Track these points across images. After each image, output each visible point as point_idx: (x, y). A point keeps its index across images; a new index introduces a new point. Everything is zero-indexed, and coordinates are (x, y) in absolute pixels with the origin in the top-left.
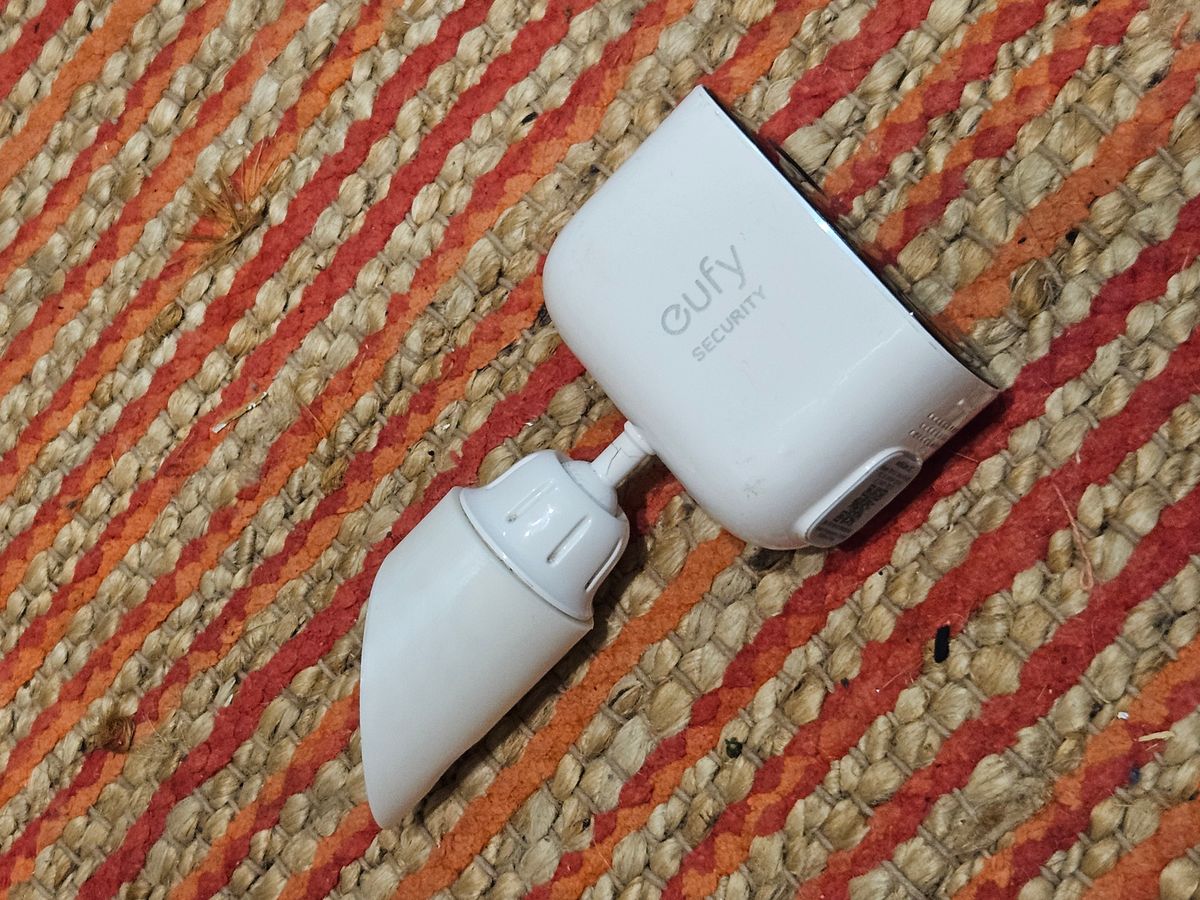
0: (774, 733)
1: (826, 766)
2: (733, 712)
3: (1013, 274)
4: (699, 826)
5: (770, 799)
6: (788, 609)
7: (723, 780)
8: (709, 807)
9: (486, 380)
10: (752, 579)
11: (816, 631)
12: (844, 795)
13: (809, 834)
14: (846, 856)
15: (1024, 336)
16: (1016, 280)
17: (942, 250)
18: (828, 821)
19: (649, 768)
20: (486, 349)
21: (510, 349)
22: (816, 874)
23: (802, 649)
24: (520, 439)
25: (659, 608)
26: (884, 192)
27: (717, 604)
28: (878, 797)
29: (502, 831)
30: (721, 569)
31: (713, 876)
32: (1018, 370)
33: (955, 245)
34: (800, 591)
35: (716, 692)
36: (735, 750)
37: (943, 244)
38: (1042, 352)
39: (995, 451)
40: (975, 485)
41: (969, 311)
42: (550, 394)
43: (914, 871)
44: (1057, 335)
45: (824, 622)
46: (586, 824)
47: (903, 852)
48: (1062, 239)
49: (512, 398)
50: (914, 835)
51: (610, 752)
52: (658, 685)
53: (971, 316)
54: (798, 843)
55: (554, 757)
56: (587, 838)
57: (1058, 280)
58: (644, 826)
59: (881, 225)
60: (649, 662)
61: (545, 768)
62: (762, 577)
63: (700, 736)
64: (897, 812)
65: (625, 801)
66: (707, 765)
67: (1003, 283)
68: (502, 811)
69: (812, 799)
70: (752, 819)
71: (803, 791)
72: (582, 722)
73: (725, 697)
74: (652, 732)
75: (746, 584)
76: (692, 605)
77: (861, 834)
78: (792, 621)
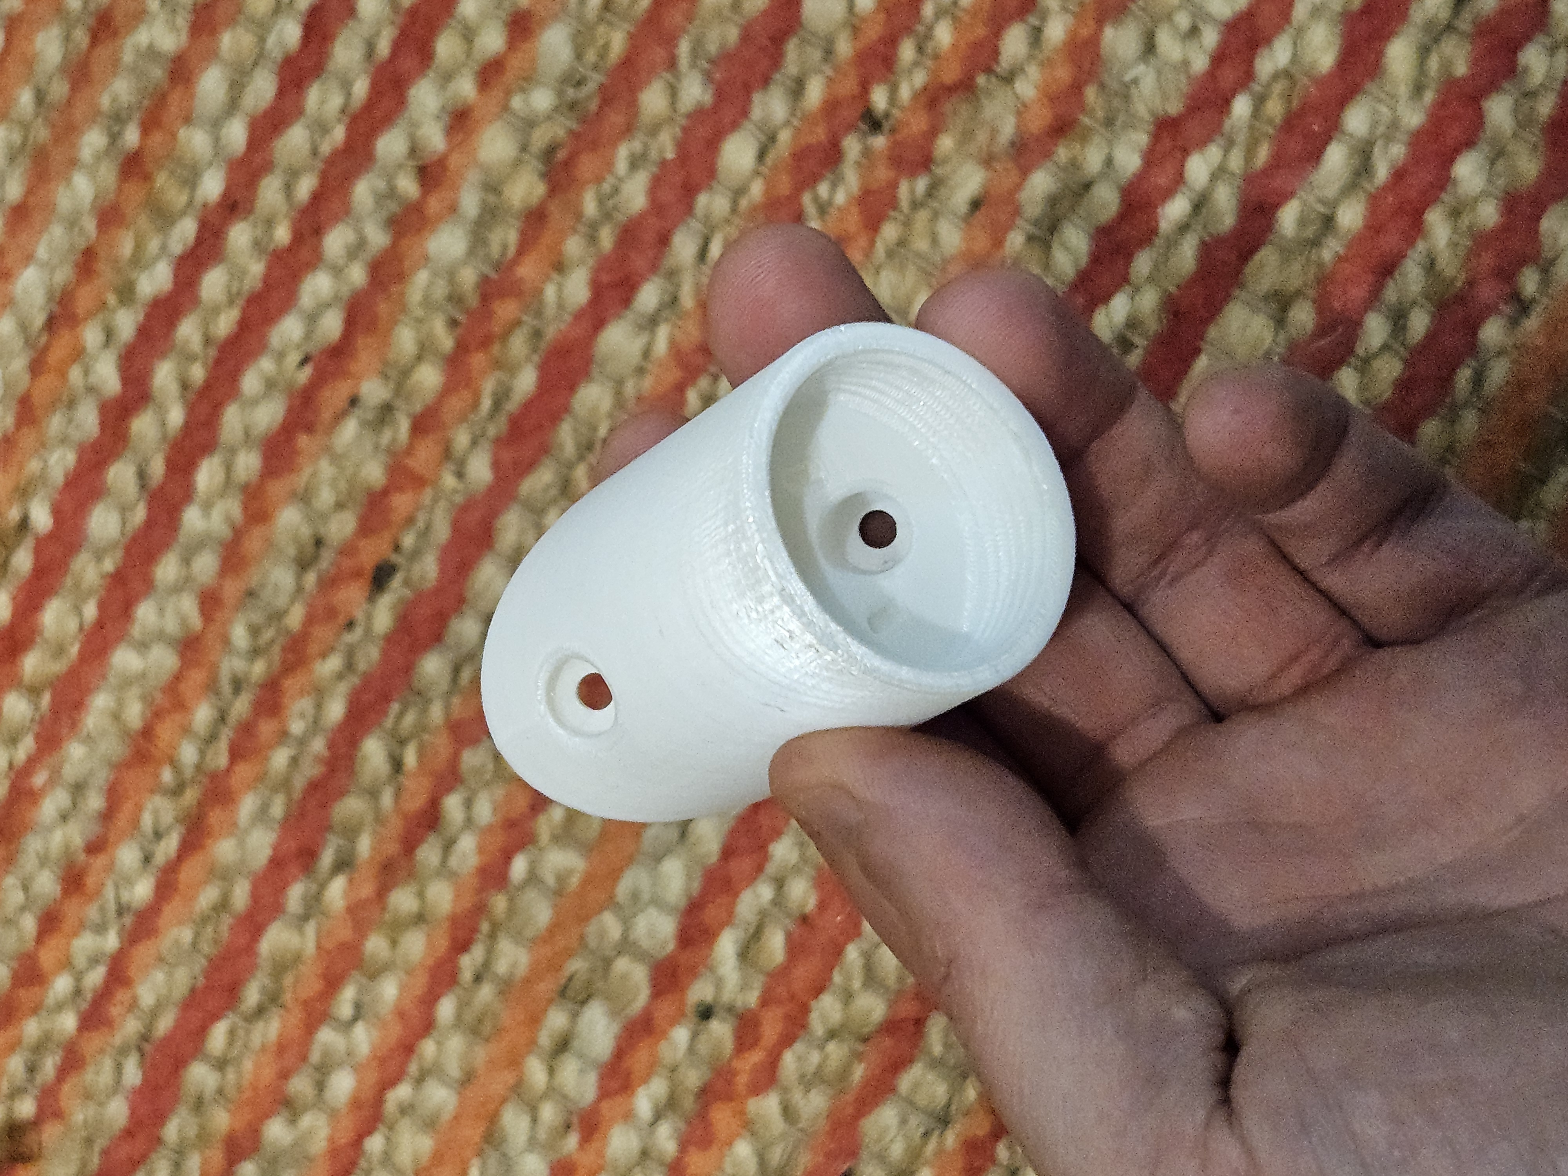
0: (744, 987)
1: (805, 1010)
2: (693, 972)
5: (756, 1057)
6: (726, 853)
7: (703, 1048)
8: (693, 1078)
9: (333, 664)
10: (680, 828)
11: (760, 869)
12: (832, 1034)
13: (806, 1082)
14: (849, 1097)
18: (820, 1067)
19: (620, 1053)
20: (322, 633)
21: (350, 625)
22: (822, 1124)
23: (750, 890)
24: (389, 723)
25: (588, 880)
27: (649, 861)
28: (866, 1030)
29: (480, 1153)
31: (714, 1149)
34: (734, 831)
35: (671, 957)
36: (706, 1013)
42: (409, 669)
43: (922, 1100)
45: (766, 857)
46: (568, 1127)
47: (906, 1081)
49: (367, 681)
50: (911, 1061)
51: (576, 1044)
52: (608, 962)
54: (797, 1096)
55: (515, 1061)
56: (572, 1141)
58: (628, 1116)
60: (592, 940)
61: (509, 1078)
63: (665, 1008)
64: (888, 1042)
65: (604, 1093)
66: (681, 1035)
68: (473, 1132)
69: (799, 1047)
70: (742, 1080)
71: (787, 1040)
72: (535, 1020)
73: (682, 959)
74: (614, 1013)
78: (733, 864)
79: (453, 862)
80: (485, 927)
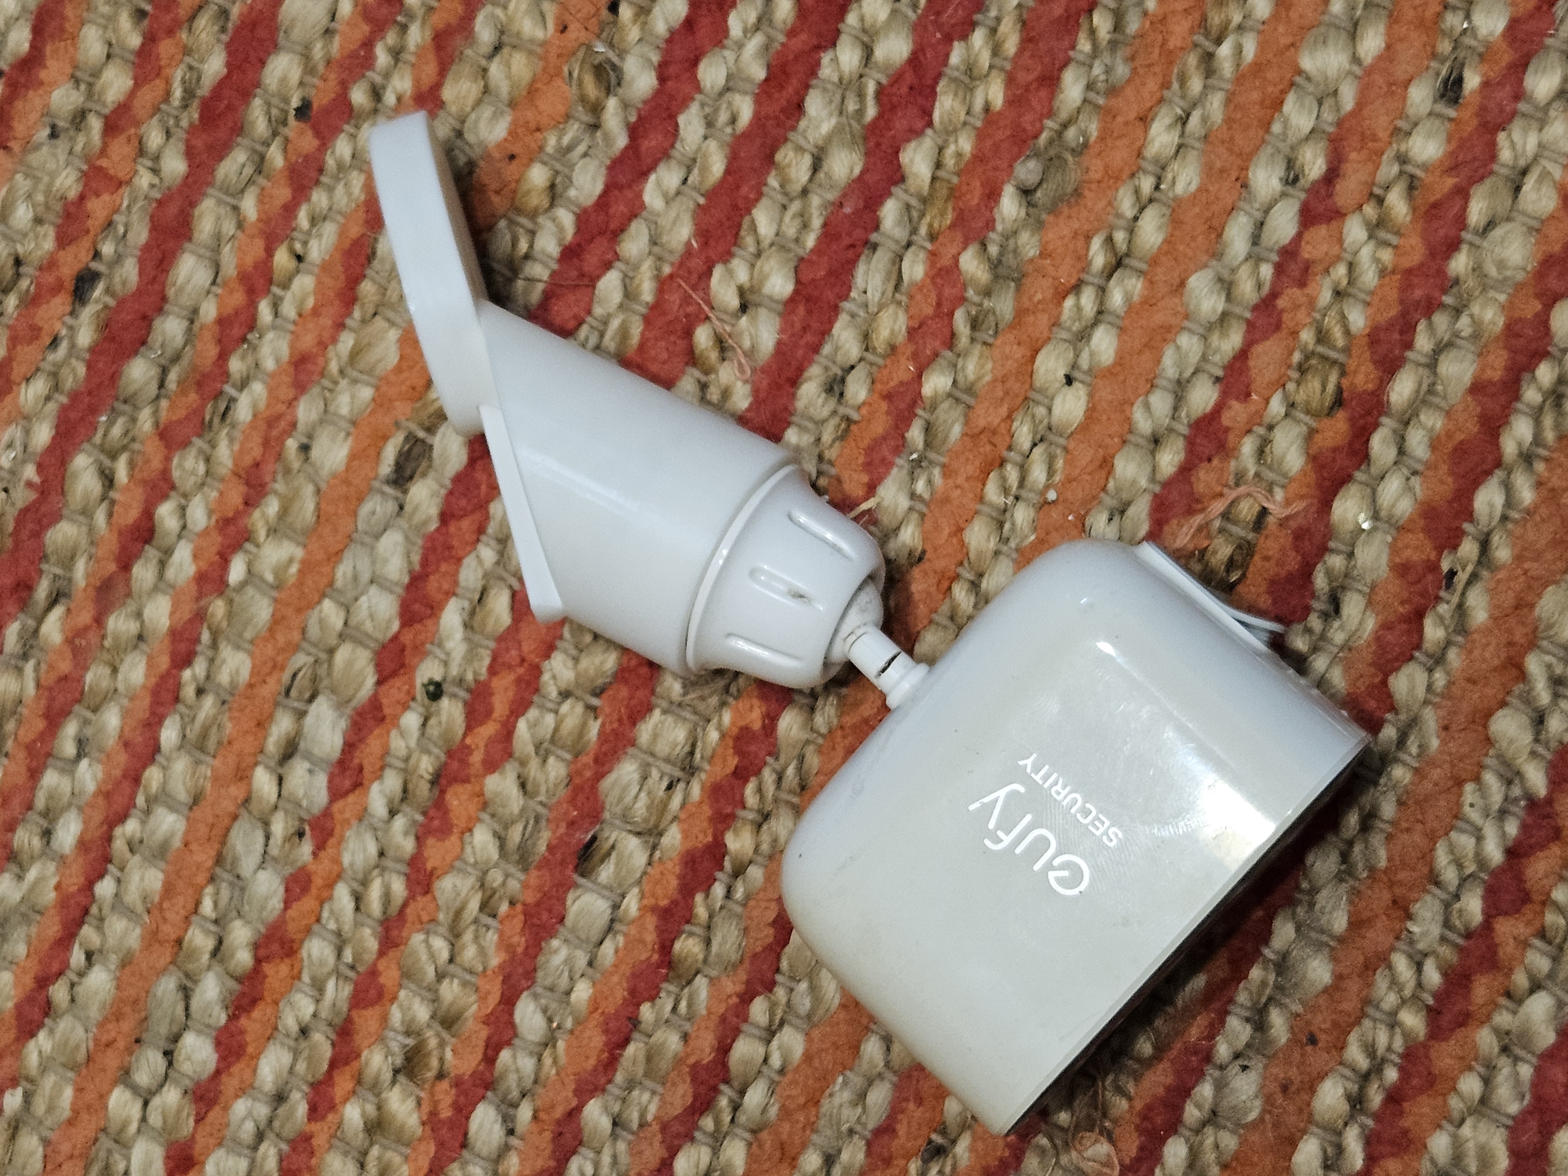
0: (470, 656)
1: (537, 671)
2: (420, 652)
3: (566, 69)
4: (423, 790)
5: (488, 730)
6: (445, 517)
7: (434, 730)
8: (426, 765)
9: (39, 387)
10: (397, 499)
11: (481, 530)
12: (565, 695)
13: (543, 750)
14: (587, 759)
15: (599, 134)
16: (570, 74)
17: (485, 70)
18: (556, 730)
19: (349, 747)
20: (27, 353)
21: (55, 342)
22: (562, 793)
23: (473, 555)
24: (98, 438)
25: (307, 567)
26: (404, 28)
27: (367, 540)
28: (600, 681)
29: (212, 879)
30: (360, 500)
31: (454, 838)
32: (603, 171)
33: (497, 59)
34: (451, 493)
35: (395, 638)
36: (435, 692)
37: (484, 62)
38: (621, 141)
39: (608, 266)
40: (598, 311)
41: (533, 125)
42: (114, 377)
43: (662, 748)
44: (633, 119)
45: (487, 517)
46: (301, 834)
47: (645, 731)
48: (605, 13)
49: (75, 396)
50: (650, 709)
51: (302, 746)
52: (331, 651)
53: (538, 129)
54: (533, 769)
55: (243, 775)
56: (306, 849)
57: (615, 60)
58: (363, 814)
59: (413, 65)
60: (313, 631)
61: (237, 791)
62: (405, 492)
63: (395, 691)
64: (624, 692)
65: (336, 793)
66: (411, 720)
67: (558, 82)
68: (204, 856)
69: (533, 713)
70: (477, 758)
71: (519, 708)
72: (262, 724)
73: (407, 638)
74: (340, 705)
75: (391, 507)
76: (342, 551)
77: (594, 729)
78: (452, 529)
79: (170, 573)
80: (206, 636)
